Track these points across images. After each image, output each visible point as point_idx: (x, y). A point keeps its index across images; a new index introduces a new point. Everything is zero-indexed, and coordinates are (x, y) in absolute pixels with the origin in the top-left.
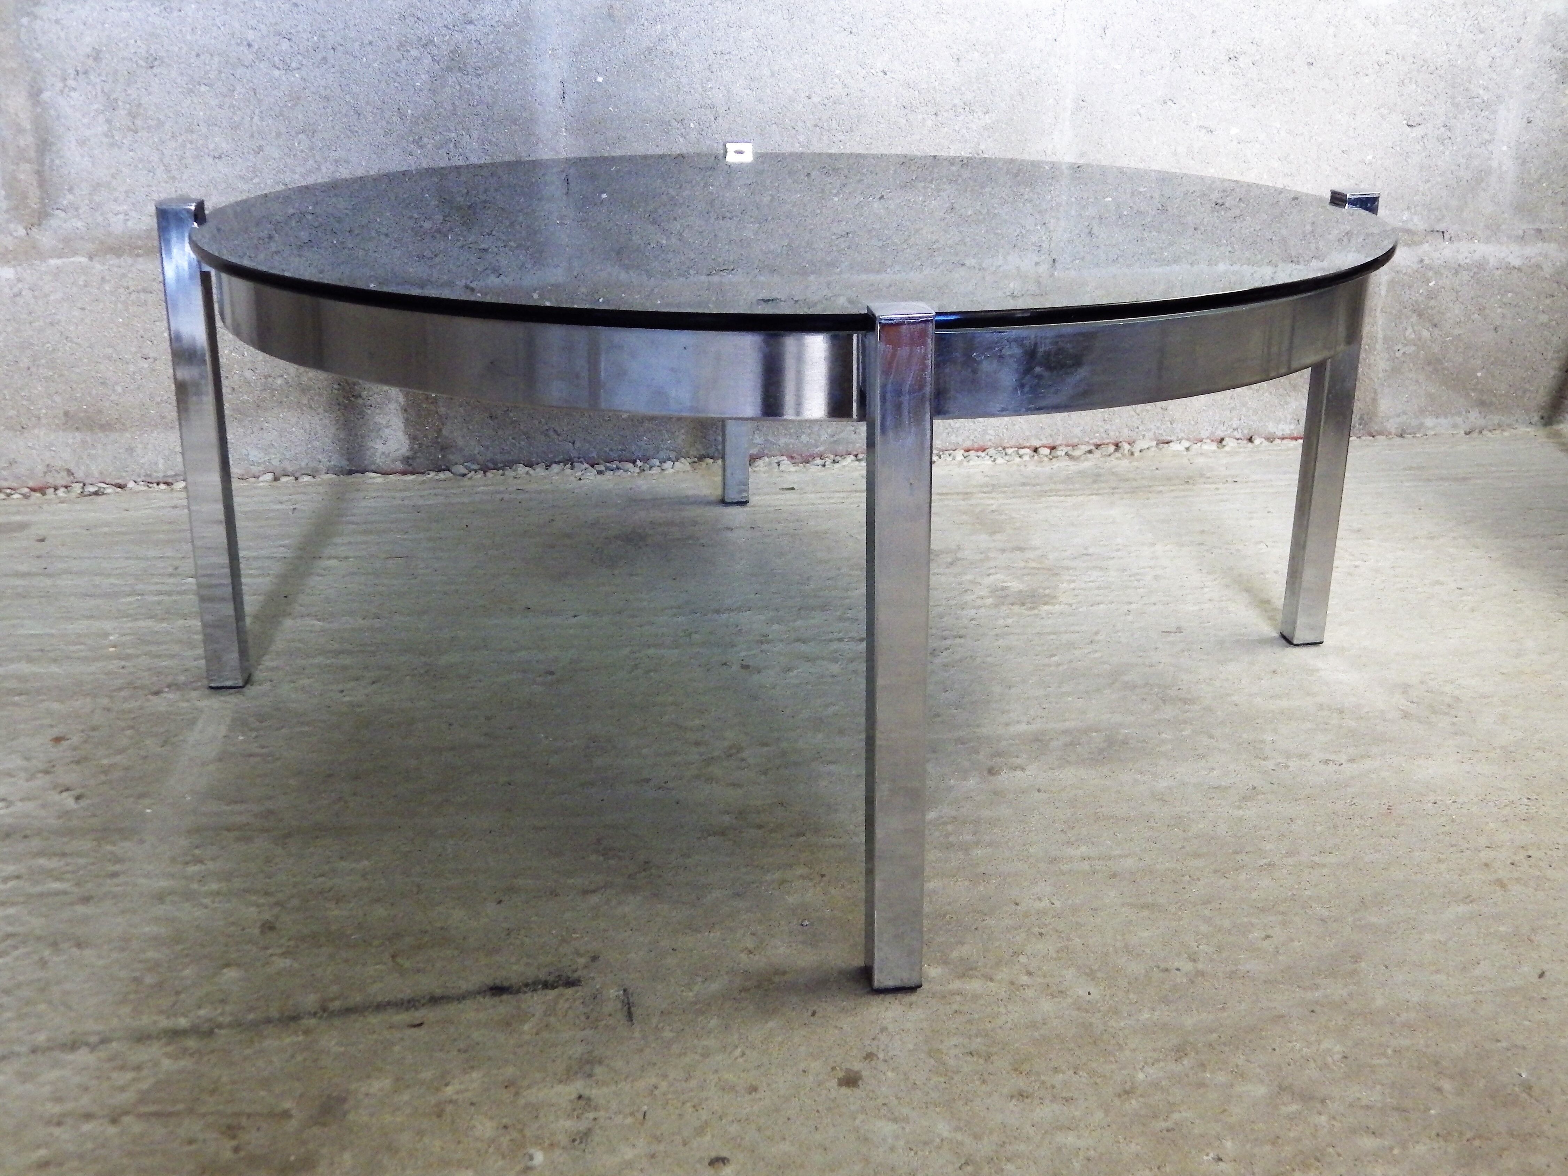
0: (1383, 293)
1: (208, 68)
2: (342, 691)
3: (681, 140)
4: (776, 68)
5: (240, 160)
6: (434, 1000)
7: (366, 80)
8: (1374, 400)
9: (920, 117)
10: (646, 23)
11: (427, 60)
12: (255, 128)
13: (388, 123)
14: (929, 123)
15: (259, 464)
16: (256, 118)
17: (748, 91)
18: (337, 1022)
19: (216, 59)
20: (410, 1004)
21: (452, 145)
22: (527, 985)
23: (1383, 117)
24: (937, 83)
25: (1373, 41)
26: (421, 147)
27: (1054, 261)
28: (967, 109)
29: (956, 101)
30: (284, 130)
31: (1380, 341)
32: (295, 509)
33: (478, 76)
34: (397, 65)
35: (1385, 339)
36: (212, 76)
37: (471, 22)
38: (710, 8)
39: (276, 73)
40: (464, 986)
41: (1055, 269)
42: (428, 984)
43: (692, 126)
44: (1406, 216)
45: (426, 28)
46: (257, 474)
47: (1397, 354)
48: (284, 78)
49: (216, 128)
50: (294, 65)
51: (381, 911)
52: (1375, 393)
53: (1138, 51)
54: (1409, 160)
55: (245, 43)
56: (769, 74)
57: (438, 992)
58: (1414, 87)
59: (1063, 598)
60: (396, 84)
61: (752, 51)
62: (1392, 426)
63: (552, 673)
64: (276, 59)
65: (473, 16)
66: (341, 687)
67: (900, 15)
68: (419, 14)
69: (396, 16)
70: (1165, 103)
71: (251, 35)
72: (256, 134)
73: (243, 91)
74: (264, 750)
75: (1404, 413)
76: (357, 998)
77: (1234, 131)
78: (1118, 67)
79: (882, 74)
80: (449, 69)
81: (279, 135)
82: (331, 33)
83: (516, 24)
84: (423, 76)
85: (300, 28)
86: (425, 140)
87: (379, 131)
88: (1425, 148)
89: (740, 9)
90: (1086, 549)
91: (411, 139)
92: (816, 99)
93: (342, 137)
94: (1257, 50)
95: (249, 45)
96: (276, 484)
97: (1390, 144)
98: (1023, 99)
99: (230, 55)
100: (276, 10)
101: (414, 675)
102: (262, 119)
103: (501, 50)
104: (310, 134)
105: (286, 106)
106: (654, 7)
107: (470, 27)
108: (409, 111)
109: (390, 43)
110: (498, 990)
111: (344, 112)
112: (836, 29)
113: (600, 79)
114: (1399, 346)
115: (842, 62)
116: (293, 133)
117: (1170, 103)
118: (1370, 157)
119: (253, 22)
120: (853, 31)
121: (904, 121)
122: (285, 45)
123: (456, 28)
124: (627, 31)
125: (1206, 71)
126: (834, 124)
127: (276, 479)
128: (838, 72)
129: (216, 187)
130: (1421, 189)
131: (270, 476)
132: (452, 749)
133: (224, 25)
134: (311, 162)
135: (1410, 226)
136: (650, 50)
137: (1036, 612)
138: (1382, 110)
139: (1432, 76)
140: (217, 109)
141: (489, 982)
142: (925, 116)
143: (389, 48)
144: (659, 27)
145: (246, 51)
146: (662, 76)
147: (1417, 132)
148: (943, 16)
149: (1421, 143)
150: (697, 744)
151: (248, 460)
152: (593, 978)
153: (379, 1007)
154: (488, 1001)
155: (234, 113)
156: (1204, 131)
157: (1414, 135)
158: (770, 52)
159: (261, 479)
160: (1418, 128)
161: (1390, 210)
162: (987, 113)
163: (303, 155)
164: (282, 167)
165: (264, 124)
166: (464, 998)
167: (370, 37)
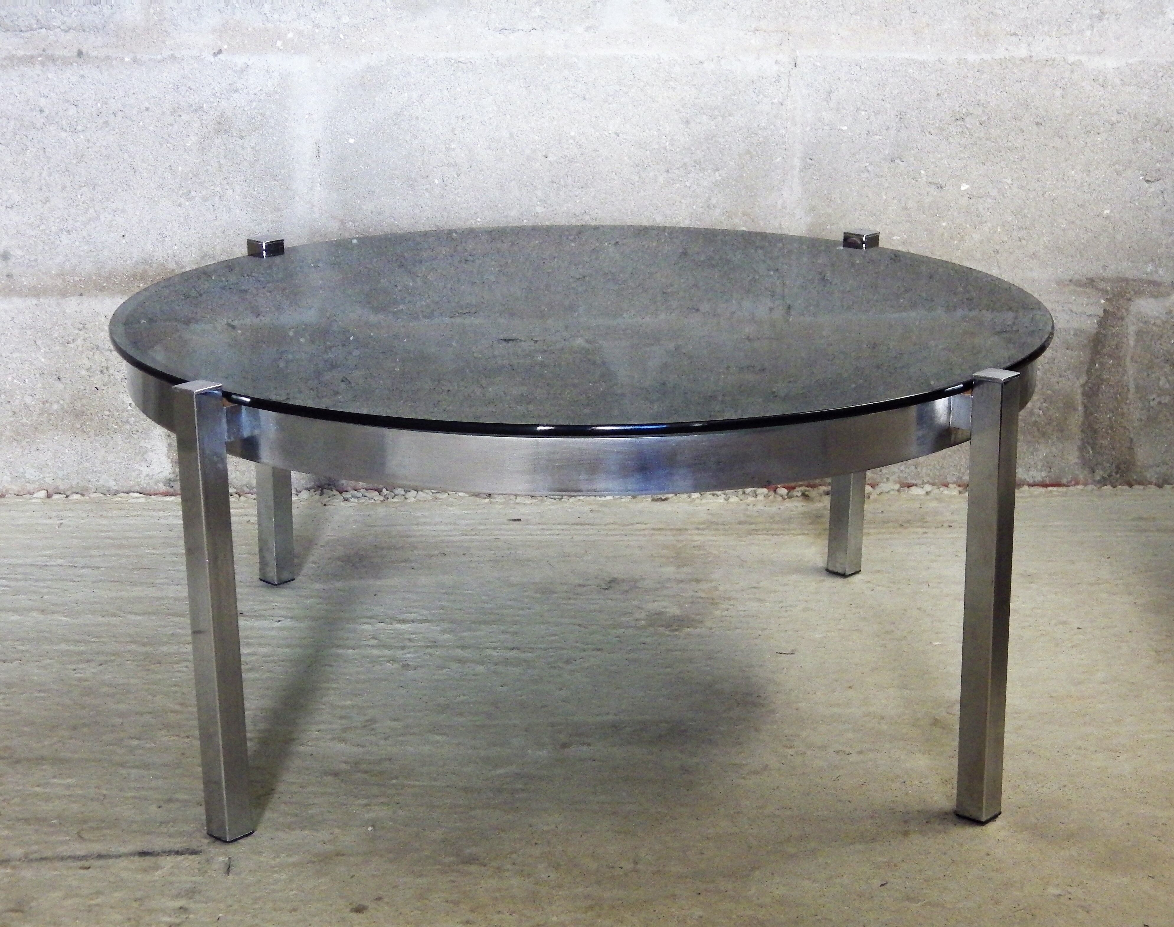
0: (1132, 343)
1: (5, 130)
2: (75, 670)
3: (427, 194)
4: (514, 130)
5: (29, 210)
6: (100, 856)
7: (142, 141)
8: (1130, 448)
9: (652, 174)
10: (394, 92)
11: (196, 125)
12: (43, 181)
13: (160, 178)
14: (661, 180)
15: (34, 482)
16: (45, 174)
17: (488, 151)
18: (35, 865)
19: (12, 123)
20: (84, 858)
21: (216, 199)
22: (165, 852)
23: (1118, 173)
24: (667, 144)
25: (1102, 102)
26: (190, 199)
27: (789, 307)
28: (698, 167)
29: (686, 160)
30: (68, 184)
31: (1132, 390)
33: (242, 137)
34: (170, 128)
35: (1137, 387)
36: (8, 136)
37: (237, 91)
38: (453, 77)
39: (64, 134)
40: (122, 850)
41: (790, 315)
42: (97, 847)
43: (437, 182)
44: (1150, 268)
45: (196, 96)
46: (32, 491)
47: (1152, 404)
48: (70, 139)
49: (9, 182)
50: (79, 128)
51: (75, 807)
52: (1131, 440)
53: (863, 113)
54: (1149, 214)
55: (38, 109)
56: (508, 135)
57: (104, 853)
58: (1149, 144)
60: (169, 145)
61: (491, 115)
62: (1150, 475)
64: (64, 122)
65: (239, 85)
66: (74, 667)
67: (631, 83)
68: (190, 84)
69: (170, 86)
70: (893, 161)
71: (43, 102)
72: (44, 188)
73: (35, 150)
74: (8, 708)
75: (1165, 463)
76: (49, 854)
77: (964, 187)
78: (845, 128)
79: (615, 136)
80: (217, 132)
81: (64, 188)
82: (113, 100)
83: (276, 92)
84: (192, 138)
85: (85, 96)
86: (193, 193)
87: (152, 185)
88: (1165, 203)
89: (480, 79)
90: (758, 583)
91: (180, 192)
92: (551, 158)
93: (119, 190)
94: (984, 111)
95: (41, 111)
96: (47, 500)
97: (1128, 199)
98: (751, 158)
99: (24, 119)
100: (65, 82)
101: (134, 661)
102: (50, 175)
103: (263, 115)
104: (91, 188)
105: (72, 163)
106: (401, 78)
107: (235, 96)
108: (180, 168)
109: (165, 109)
110: (143, 854)
111: (121, 168)
112: (570, 95)
113: (352, 141)
114: (1154, 396)
115: (577, 125)
116: (76, 187)
117: (897, 161)
118: (1107, 212)
119: (45, 92)
120: (587, 97)
121: (637, 178)
122: (72, 111)
123: (223, 96)
124: (377, 99)
125: (932, 131)
126: (569, 181)
127: (49, 496)
128: (573, 134)
129: (7, 233)
130: (1164, 242)
131: (43, 494)
132: (151, 713)
133: (20, 93)
134: (91, 211)
135: (1156, 278)
136: (397, 114)
138: (1117, 166)
139: (1168, 134)
140: (12, 165)
141: (139, 849)
142: (656, 173)
143: (163, 113)
144: (406, 94)
145: (38, 116)
146: (408, 138)
147: (1154, 188)
148: (672, 83)
149: (1161, 198)
151: (24, 477)
152: (210, 851)
153: (62, 859)
154: (136, 858)
155: (26, 169)
156: (934, 187)
157: (1152, 190)
158: (508, 116)
159: (35, 495)
160: (1157, 184)
161: (1132, 262)
162: (718, 170)
163: (85, 205)
164: (66, 216)
165: (52, 178)
166: (120, 856)
167: (146, 104)
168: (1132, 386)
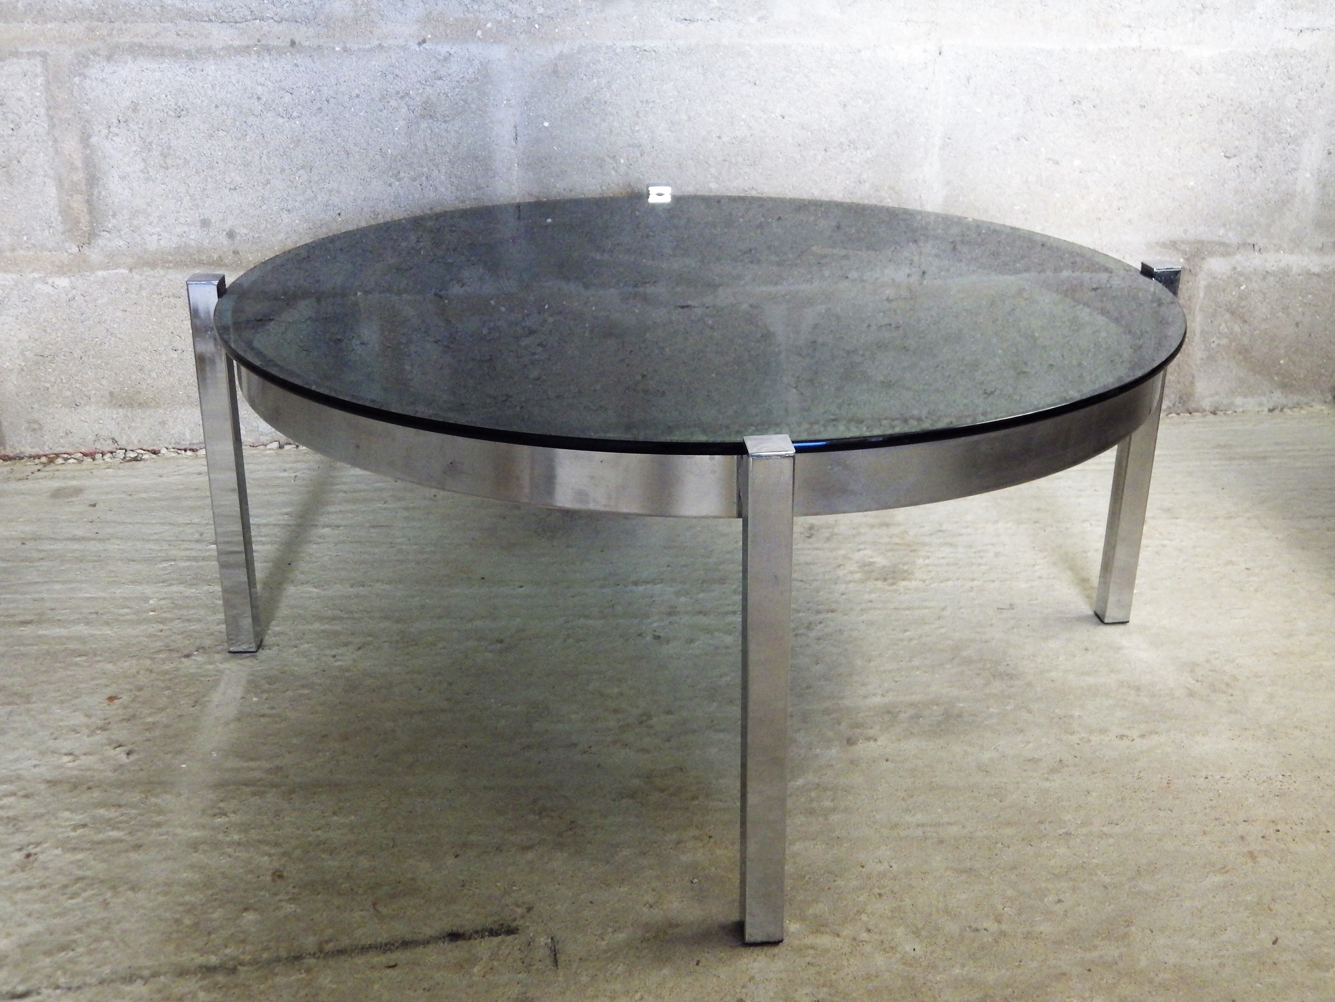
0: (1202, 295)
1: (226, 117)
2: (334, 656)
3: (613, 173)
4: (692, 114)
5: (251, 191)
6: (406, 944)
7: (354, 126)
8: (1192, 383)
9: (812, 153)
10: (584, 78)
11: (404, 110)
12: (263, 165)
13: (371, 160)
14: (820, 158)
15: (266, 435)
16: (264, 157)
17: (669, 133)
18: (331, 962)
19: (232, 110)
20: (386, 947)
21: (424, 178)
22: (477, 932)
23: (1204, 150)
24: (826, 125)
25: (1197, 87)
26: (399, 180)
27: (924, 272)
28: (852, 146)
29: (843, 140)
30: (286, 167)
31: (1198, 334)
32: (296, 476)
33: (445, 122)
34: (380, 113)
35: (1202, 332)
36: (229, 123)
37: (440, 78)
38: (638, 65)
39: (281, 121)
40: (428, 932)
41: (924, 279)
42: (400, 929)
43: (622, 161)
44: (1222, 232)
45: (403, 83)
46: (265, 442)
47: (1213, 346)
48: (287, 125)
49: (232, 166)
50: (295, 114)
51: (364, 862)
52: (1193, 377)
53: (996, 97)
54: (1226, 186)
55: (255, 97)
56: (686, 118)
57: (408, 937)
58: (1231, 124)
59: (918, 575)
60: (379, 129)
61: (672, 100)
62: (1206, 404)
63: (501, 641)
64: (280, 109)
65: (442, 73)
66: (334, 652)
67: (796, 69)
68: (397, 72)
69: (379, 74)
70: (1018, 139)
71: (260, 90)
72: (264, 171)
73: (254, 136)
74: (274, 711)
75: (1217, 393)
76: (345, 942)
77: (1077, 162)
78: (979, 110)
79: (781, 118)
80: (423, 117)
81: (283, 170)
82: (325, 88)
83: (477, 79)
84: (401, 123)
85: (300, 84)
86: (402, 174)
87: (364, 167)
88: (1239, 176)
89: (662, 66)
90: (941, 526)
91: (390, 173)
92: (725, 139)
93: (334, 172)
94: (1098, 96)
95: (259, 98)
96: (281, 451)
97: (1210, 173)
98: (898, 137)
99: (243, 106)
100: (280, 70)
101: (391, 642)
102: (269, 158)
103: (465, 101)
104: (309, 170)
105: (289, 148)
106: (591, 65)
107: (439, 82)
108: (389, 151)
109: (374, 96)
110: (454, 936)
111: (336, 152)
112: (743, 81)
113: (546, 124)
114: (1215, 339)
115: (747, 108)
116: (294, 169)
117: (1022, 140)
118: (1192, 183)
119: (262, 80)
120: (757, 83)
121: (799, 157)
122: (288, 98)
123: (428, 83)
124: (569, 85)
125: (1053, 114)
126: (740, 159)
127: (281, 447)
128: (744, 116)
129: (231, 213)
130: (1235, 209)
131: (275, 445)
132: (421, 712)
133: (238, 82)
134: (309, 191)
135: (1226, 240)
136: (588, 100)
137: (895, 587)
138: (1203, 144)
139: (1247, 116)
140: (233, 150)
141: (448, 929)
142: (816, 152)
143: (373, 100)
144: (595, 81)
145: (256, 103)
146: (597, 121)
147: (1234, 162)
148: (832, 70)
149: (1236, 171)
150: (616, 711)
151: (258, 431)
152: (528, 927)
153: (364, 949)
154: (446, 946)
155: (247, 153)
156: (1051, 162)
157: (1230, 165)
158: (687, 101)
159: (268, 447)
160: (1234, 159)
161: (1209, 226)
162: (869, 148)
163: (303, 186)
164: (285, 196)
165: (271, 161)
166: (428, 942)
167: (357, 91)
168: (1198, 331)
